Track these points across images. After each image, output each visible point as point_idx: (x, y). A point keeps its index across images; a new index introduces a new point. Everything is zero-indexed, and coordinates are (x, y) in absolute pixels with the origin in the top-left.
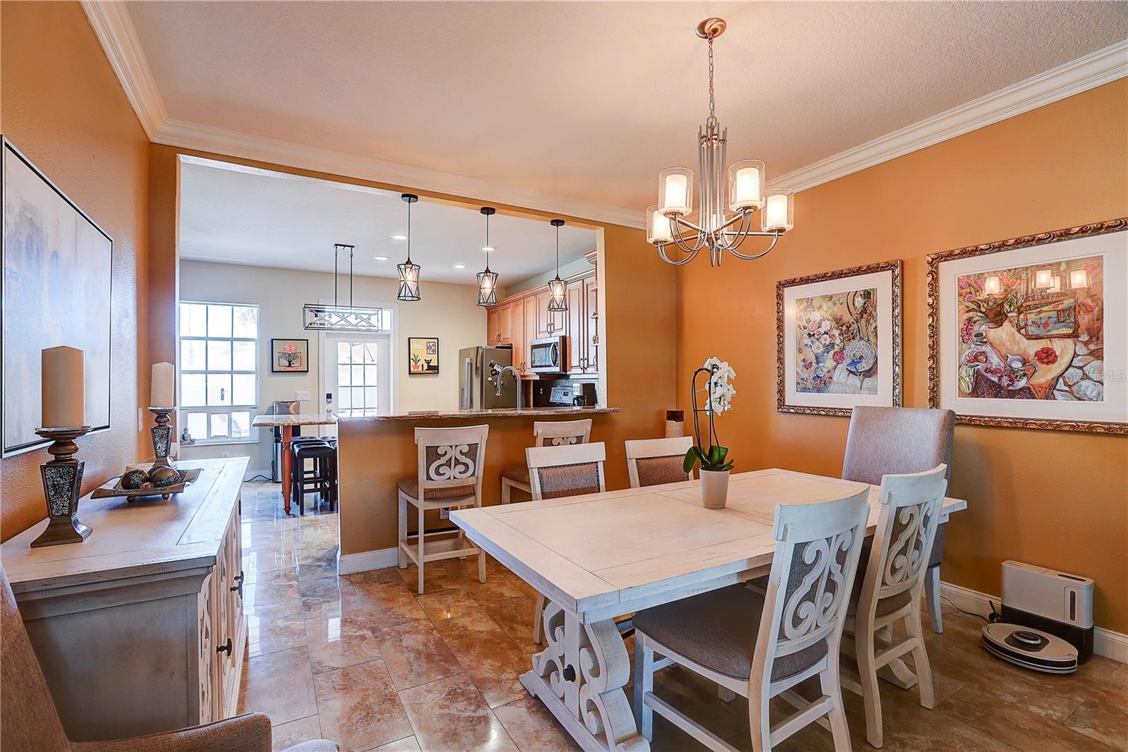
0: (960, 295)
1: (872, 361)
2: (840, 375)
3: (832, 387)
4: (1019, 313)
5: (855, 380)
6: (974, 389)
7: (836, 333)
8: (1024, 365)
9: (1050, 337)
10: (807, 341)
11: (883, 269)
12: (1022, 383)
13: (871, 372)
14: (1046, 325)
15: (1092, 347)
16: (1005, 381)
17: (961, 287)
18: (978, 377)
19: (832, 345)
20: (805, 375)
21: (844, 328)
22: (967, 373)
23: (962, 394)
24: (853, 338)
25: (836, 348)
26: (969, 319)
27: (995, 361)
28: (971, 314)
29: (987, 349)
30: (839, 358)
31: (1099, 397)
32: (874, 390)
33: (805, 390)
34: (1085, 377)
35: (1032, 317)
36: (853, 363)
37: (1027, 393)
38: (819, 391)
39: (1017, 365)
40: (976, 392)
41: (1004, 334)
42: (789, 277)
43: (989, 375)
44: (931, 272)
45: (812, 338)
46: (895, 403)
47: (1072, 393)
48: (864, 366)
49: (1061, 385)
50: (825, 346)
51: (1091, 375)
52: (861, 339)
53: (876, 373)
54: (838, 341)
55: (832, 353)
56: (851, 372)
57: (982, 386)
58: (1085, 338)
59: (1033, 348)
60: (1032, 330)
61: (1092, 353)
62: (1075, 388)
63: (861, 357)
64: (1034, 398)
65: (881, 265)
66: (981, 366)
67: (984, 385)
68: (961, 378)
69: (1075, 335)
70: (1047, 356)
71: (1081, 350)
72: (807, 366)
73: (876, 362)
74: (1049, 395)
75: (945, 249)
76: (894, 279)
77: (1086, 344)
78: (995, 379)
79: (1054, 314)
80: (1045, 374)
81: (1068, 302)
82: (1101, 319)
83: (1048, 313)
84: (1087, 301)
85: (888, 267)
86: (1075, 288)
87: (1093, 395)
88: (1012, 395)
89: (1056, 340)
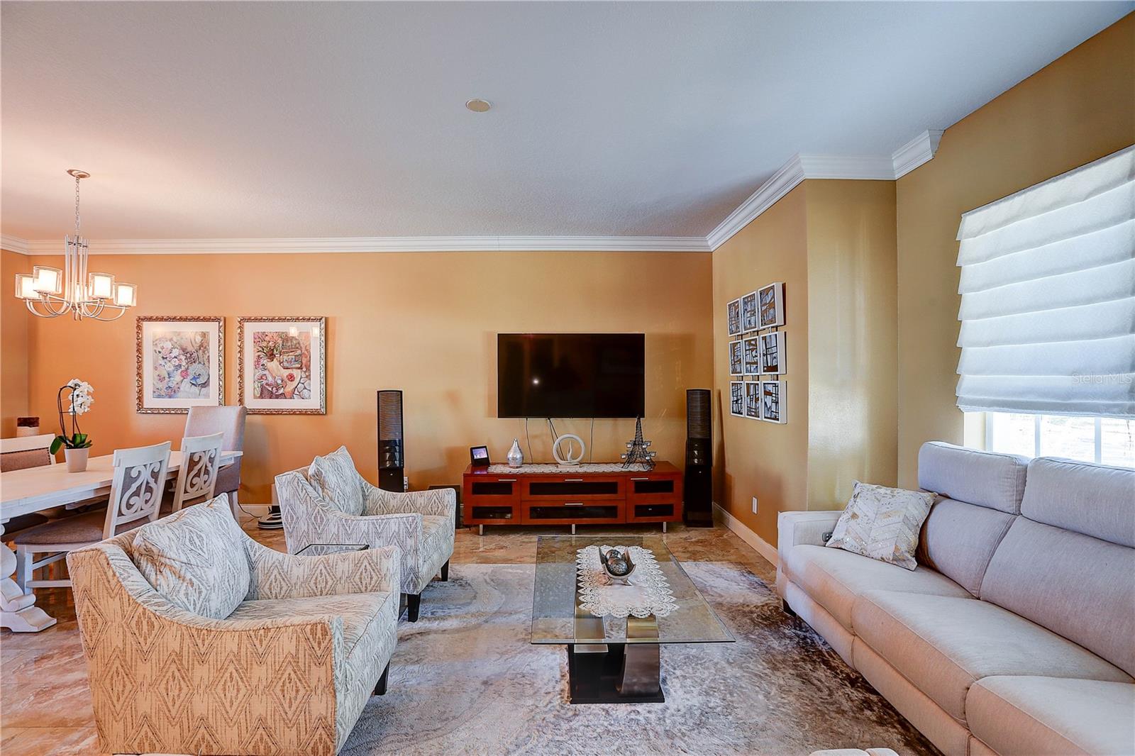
0: (254, 342)
1: (207, 377)
2: (186, 386)
3: (179, 394)
4: (281, 355)
5: (196, 389)
6: (261, 394)
7: (183, 358)
10: (162, 362)
11: (213, 320)
12: (281, 391)
13: (205, 385)
15: (307, 374)
17: (255, 338)
18: (262, 388)
19: (180, 366)
20: (160, 385)
21: (188, 355)
22: (257, 385)
24: (194, 362)
25: (183, 368)
26: (259, 356)
27: (270, 379)
28: (259, 353)
30: (185, 374)
31: (310, 398)
32: (207, 396)
33: (159, 396)
34: (305, 388)
35: (285, 358)
36: (194, 378)
37: (283, 396)
38: (170, 397)
39: (279, 382)
40: (262, 396)
41: (273, 365)
42: (148, 315)
44: (240, 327)
45: (165, 360)
46: (220, 404)
47: (300, 395)
48: (201, 381)
49: (296, 392)
50: (174, 366)
51: (307, 387)
52: (200, 363)
53: (208, 385)
54: (184, 364)
55: (180, 371)
56: (193, 384)
57: (265, 393)
58: (304, 369)
59: (286, 373)
60: (286, 364)
61: (307, 377)
62: (301, 393)
63: (199, 375)
64: (286, 398)
65: (212, 318)
67: (266, 392)
69: (301, 368)
70: (291, 378)
71: (304, 376)
72: (161, 379)
73: (209, 378)
75: (247, 315)
76: (220, 327)
77: (305, 372)
78: (270, 389)
79: (294, 357)
80: (290, 386)
81: (299, 352)
82: (310, 361)
83: (291, 356)
84: (306, 352)
85: (216, 319)
86: (302, 345)
87: (307, 396)
88: (277, 397)
89: (294, 370)
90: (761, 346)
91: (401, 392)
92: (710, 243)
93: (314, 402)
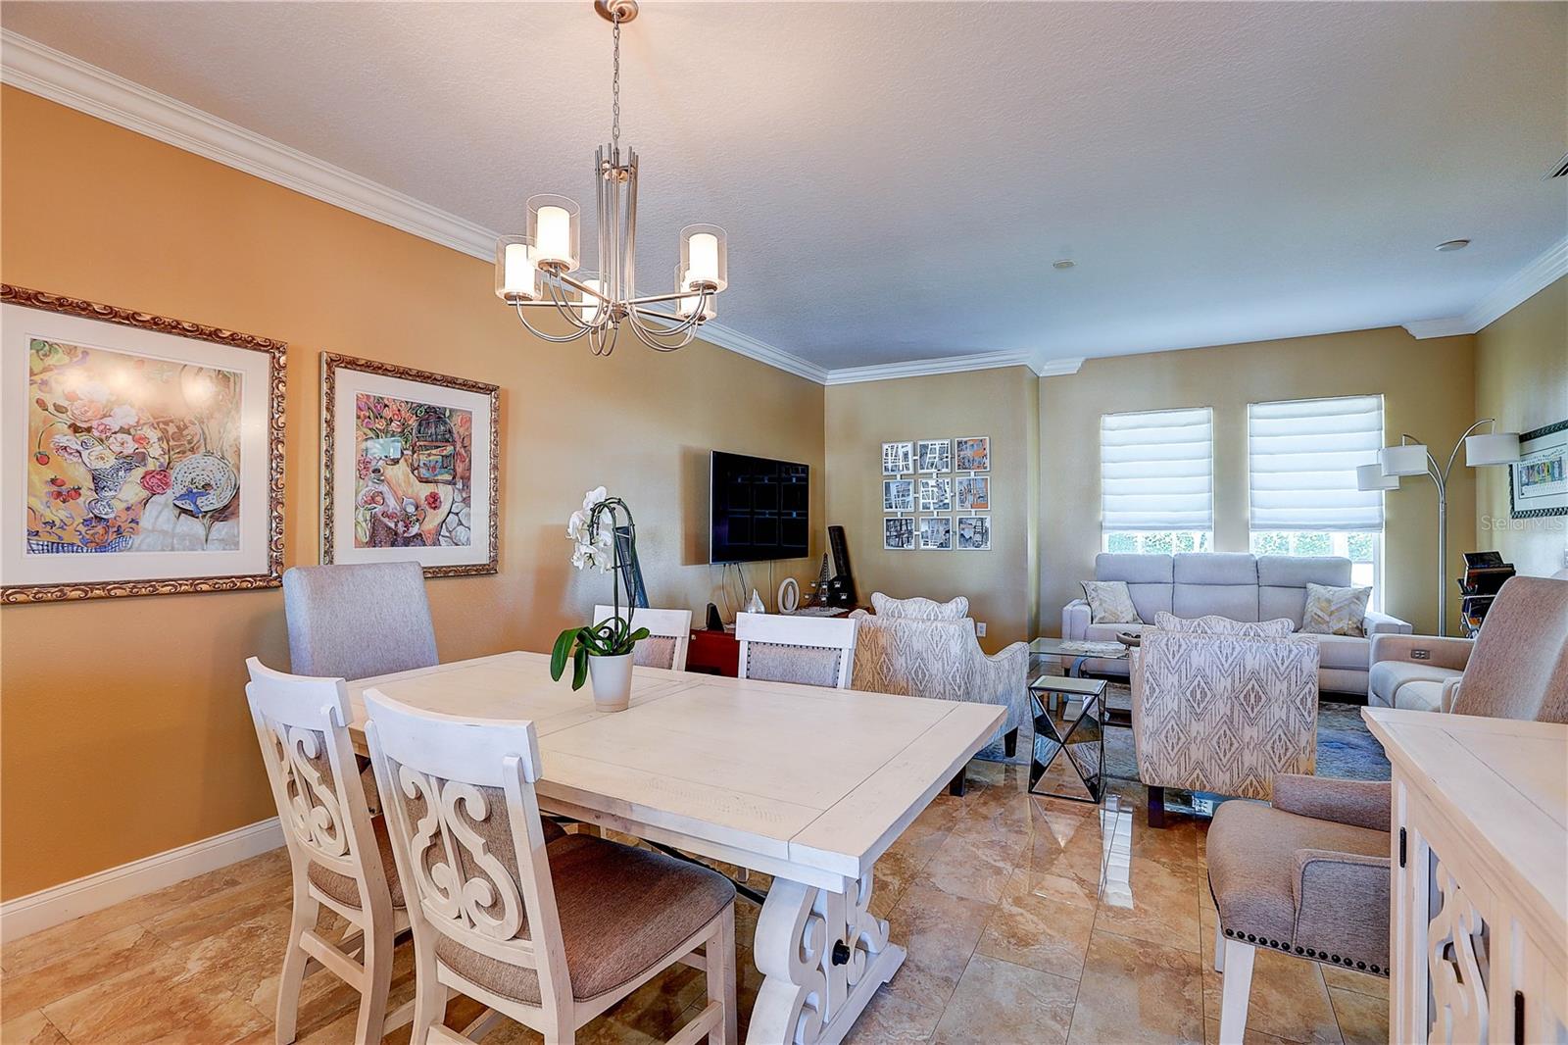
0: (358, 417)
1: (228, 495)
2: (159, 515)
3: (137, 540)
4: (411, 452)
5: (196, 527)
6: (373, 536)
7: (151, 433)
8: (416, 509)
9: (436, 482)
10: (69, 440)
11: (257, 347)
12: (414, 530)
13: (226, 513)
14: (434, 468)
15: (464, 495)
16: (401, 528)
17: (359, 408)
18: (375, 522)
19: (142, 458)
20: (59, 513)
21: (172, 429)
22: (363, 515)
23: (358, 544)
24: (192, 450)
25: (152, 464)
26: (367, 450)
27: (392, 503)
28: (369, 444)
29: (384, 488)
30: (156, 481)
31: (468, 542)
32: (232, 543)
33: (57, 547)
34: (460, 523)
35: (423, 459)
36: (189, 495)
37: (419, 539)
38: (102, 547)
39: (411, 509)
41: (401, 473)
43: (386, 520)
45: (84, 437)
47: (451, 538)
48: (212, 502)
49: (444, 532)
50: (119, 455)
51: (463, 522)
52: (208, 453)
53: (235, 514)
54: (155, 451)
55: (139, 472)
56: (184, 511)
57: (379, 533)
58: (460, 485)
59: (425, 490)
60: (424, 472)
61: (464, 500)
62: (453, 533)
63: (207, 486)
64: (425, 545)
66: (379, 509)
67: (382, 533)
68: (357, 523)
69: (452, 483)
71: (458, 498)
72: (63, 493)
73: (236, 496)
74: (436, 543)
76: (274, 371)
77: (460, 491)
78: (392, 525)
79: (439, 458)
80: (433, 520)
81: (450, 449)
82: (469, 469)
83: (435, 456)
84: (463, 451)
85: (270, 347)
86: (455, 435)
87: (464, 540)
88: (407, 542)
89: (440, 485)
93: (477, 552)
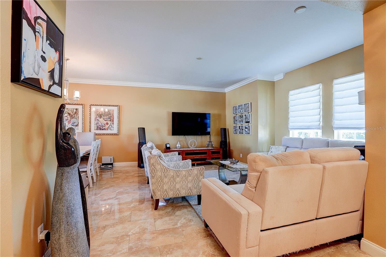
0: (95, 112)
1: (78, 123)
2: (70, 126)
4: (104, 116)
7: (69, 117)
8: (104, 125)
9: (107, 121)
11: (80, 105)
12: (104, 128)
14: (107, 119)
16: (102, 127)
19: (68, 119)
21: (71, 116)
23: (95, 130)
24: (73, 118)
26: (96, 117)
27: (100, 124)
28: (97, 116)
29: (99, 122)
31: (113, 130)
32: (78, 129)
34: (112, 127)
35: (105, 117)
36: (73, 123)
37: (105, 129)
39: (103, 125)
40: (97, 130)
41: (101, 120)
43: (99, 126)
44: (90, 107)
46: (82, 132)
48: (76, 124)
49: (109, 128)
50: (66, 119)
52: (75, 118)
53: (78, 126)
55: (68, 121)
56: (72, 125)
57: (98, 128)
58: (112, 121)
59: (106, 122)
60: (105, 119)
61: (113, 123)
62: (111, 129)
63: (75, 122)
65: (80, 104)
66: (98, 125)
68: (95, 127)
69: (110, 121)
70: (107, 124)
71: (111, 123)
74: (108, 130)
75: (93, 104)
76: (83, 107)
77: (112, 122)
80: (107, 126)
81: (110, 116)
82: (114, 119)
83: (107, 117)
84: (112, 116)
85: (82, 105)
86: (111, 114)
87: (113, 129)
88: (102, 130)
89: (108, 121)
90: (244, 117)
91: (144, 128)
92: (225, 90)
93: (115, 131)
